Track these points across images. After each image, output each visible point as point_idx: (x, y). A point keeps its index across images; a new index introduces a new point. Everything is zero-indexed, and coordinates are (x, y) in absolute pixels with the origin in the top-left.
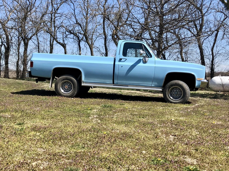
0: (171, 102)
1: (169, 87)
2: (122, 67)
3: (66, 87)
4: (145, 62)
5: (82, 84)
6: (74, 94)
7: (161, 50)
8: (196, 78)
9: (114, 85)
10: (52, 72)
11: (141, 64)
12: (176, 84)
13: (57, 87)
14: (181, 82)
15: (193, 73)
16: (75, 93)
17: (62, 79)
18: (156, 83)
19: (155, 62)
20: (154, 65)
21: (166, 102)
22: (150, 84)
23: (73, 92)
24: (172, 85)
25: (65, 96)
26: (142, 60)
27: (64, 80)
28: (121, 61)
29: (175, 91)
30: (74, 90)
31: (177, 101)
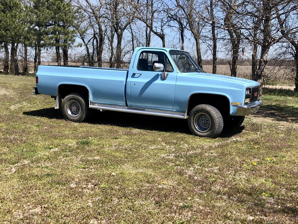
0: (196, 135)
1: (195, 114)
3: (74, 108)
4: (163, 79)
5: (90, 106)
9: (128, 108)
10: (57, 89)
11: (159, 81)
12: (202, 110)
13: (64, 109)
14: (209, 108)
16: (82, 117)
17: (69, 98)
18: (178, 108)
19: (177, 79)
20: (173, 83)
21: (192, 134)
22: (170, 108)
23: (81, 115)
24: (198, 111)
25: (72, 120)
26: (160, 76)
27: (70, 99)
28: (135, 76)
29: (204, 119)
30: (81, 112)
31: (204, 134)
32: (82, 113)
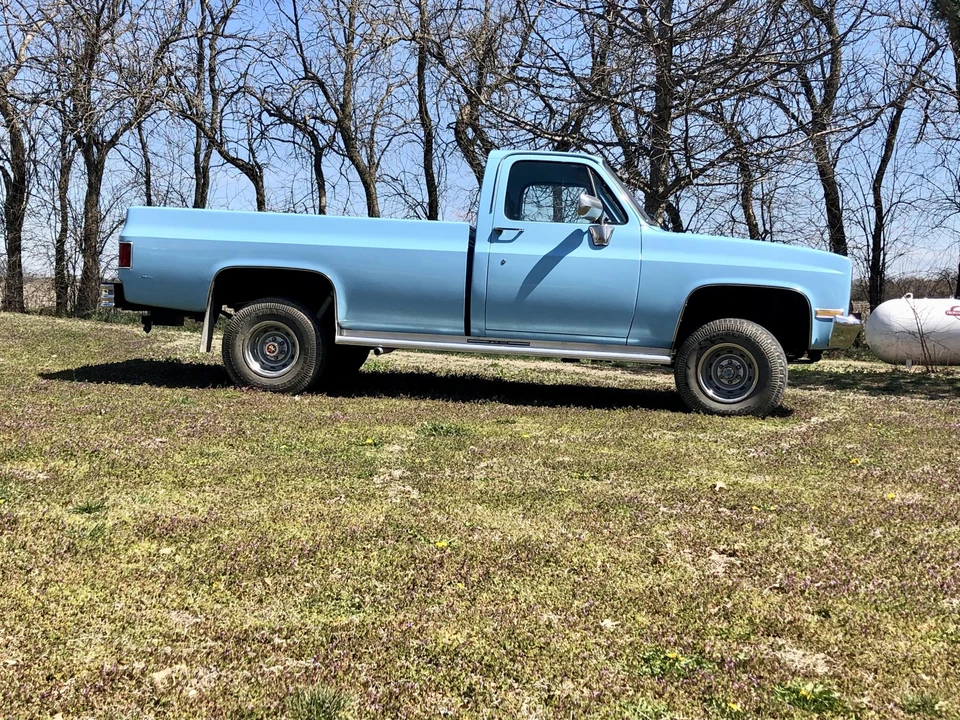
0: (710, 412)
1: (701, 349)
2: (503, 263)
3: (272, 348)
4: (599, 243)
5: (338, 338)
6: (303, 379)
7: (661, 190)
8: (815, 307)
9: (469, 342)
10: (210, 286)
11: (584, 251)
12: (727, 334)
13: (233, 350)
14: (751, 328)
15: (799, 289)
16: (306, 375)
17: (253, 315)
18: (646, 332)
19: (642, 244)
20: (636, 256)
21: (687, 410)
22: (619, 334)
23: (299, 368)
24: (713, 340)
25: (265, 389)
26: (586, 236)
27: (260, 318)
28: (500, 238)
29: (725, 363)
30: (302, 361)
31: (736, 407)
32: (305, 362)
